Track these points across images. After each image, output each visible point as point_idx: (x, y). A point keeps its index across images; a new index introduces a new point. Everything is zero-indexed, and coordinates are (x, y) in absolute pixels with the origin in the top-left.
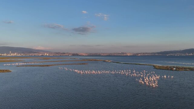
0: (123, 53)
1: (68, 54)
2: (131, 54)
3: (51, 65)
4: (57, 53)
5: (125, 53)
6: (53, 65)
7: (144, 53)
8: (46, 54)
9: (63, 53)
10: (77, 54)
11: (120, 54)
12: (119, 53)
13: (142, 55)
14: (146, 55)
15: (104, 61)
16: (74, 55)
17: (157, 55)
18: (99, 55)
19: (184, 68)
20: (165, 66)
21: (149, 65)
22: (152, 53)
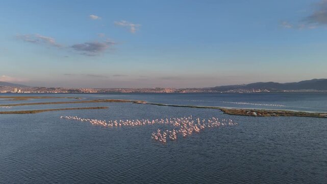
0: (159, 89)
1: (60, 90)
2: (172, 91)
3: (38, 111)
4: (39, 89)
5: (162, 89)
6: (42, 111)
7: (191, 89)
8: (16, 90)
9: (51, 88)
10: (77, 90)
11: (154, 89)
12: (152, 89)
13: (188, 91)
14: (194, 91)
15: (135, 102)
16: (71, 91)
17: (211, 91)
18: (119, 93)
19: (269, 113)
20: (238, 109)
21: (212, 108)
22: (203, 89)
